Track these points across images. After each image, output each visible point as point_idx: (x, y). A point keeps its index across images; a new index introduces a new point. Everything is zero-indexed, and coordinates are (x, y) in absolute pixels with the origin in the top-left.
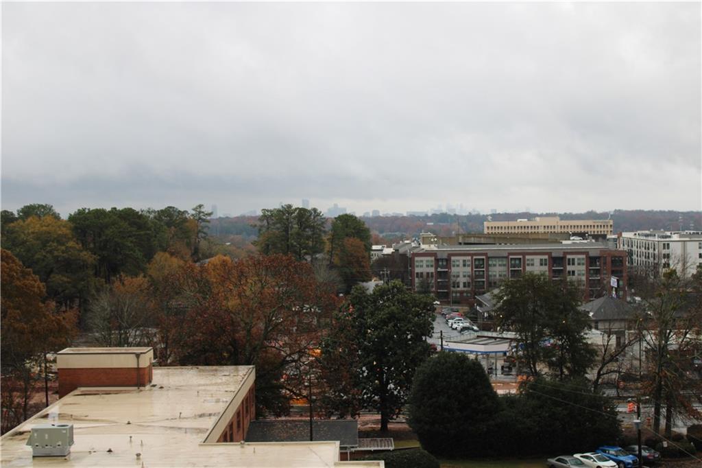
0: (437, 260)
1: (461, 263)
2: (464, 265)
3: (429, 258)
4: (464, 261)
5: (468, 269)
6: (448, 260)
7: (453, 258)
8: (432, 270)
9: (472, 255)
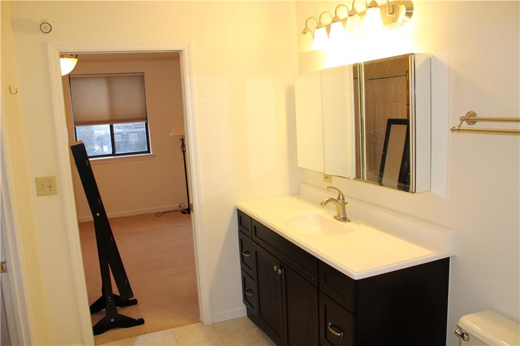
0: (122, 136)
1: (133, 136)
2: (135, 137)
3: (119, 135)
4: (134, 135)
5: (136, 139)
6: (128, 135)
7: (130, 134)
8: (121, 140)
9: (138, 133)
